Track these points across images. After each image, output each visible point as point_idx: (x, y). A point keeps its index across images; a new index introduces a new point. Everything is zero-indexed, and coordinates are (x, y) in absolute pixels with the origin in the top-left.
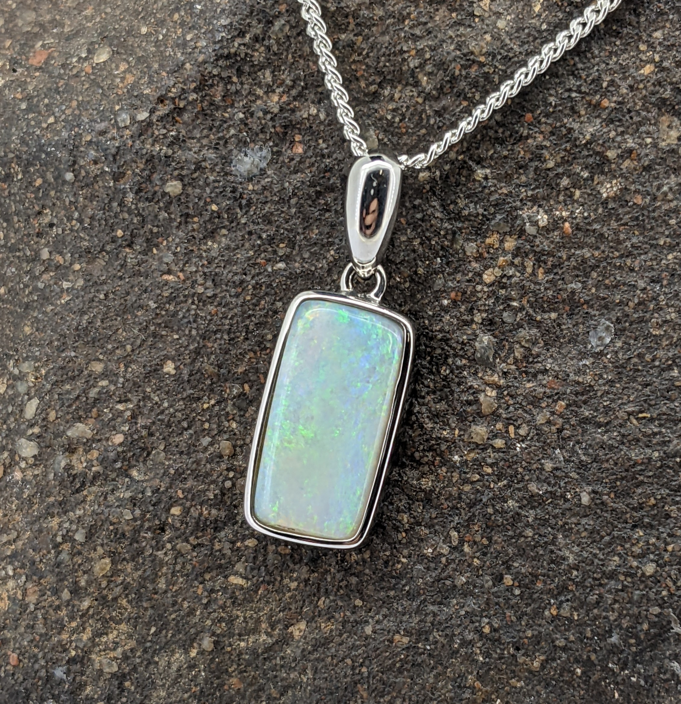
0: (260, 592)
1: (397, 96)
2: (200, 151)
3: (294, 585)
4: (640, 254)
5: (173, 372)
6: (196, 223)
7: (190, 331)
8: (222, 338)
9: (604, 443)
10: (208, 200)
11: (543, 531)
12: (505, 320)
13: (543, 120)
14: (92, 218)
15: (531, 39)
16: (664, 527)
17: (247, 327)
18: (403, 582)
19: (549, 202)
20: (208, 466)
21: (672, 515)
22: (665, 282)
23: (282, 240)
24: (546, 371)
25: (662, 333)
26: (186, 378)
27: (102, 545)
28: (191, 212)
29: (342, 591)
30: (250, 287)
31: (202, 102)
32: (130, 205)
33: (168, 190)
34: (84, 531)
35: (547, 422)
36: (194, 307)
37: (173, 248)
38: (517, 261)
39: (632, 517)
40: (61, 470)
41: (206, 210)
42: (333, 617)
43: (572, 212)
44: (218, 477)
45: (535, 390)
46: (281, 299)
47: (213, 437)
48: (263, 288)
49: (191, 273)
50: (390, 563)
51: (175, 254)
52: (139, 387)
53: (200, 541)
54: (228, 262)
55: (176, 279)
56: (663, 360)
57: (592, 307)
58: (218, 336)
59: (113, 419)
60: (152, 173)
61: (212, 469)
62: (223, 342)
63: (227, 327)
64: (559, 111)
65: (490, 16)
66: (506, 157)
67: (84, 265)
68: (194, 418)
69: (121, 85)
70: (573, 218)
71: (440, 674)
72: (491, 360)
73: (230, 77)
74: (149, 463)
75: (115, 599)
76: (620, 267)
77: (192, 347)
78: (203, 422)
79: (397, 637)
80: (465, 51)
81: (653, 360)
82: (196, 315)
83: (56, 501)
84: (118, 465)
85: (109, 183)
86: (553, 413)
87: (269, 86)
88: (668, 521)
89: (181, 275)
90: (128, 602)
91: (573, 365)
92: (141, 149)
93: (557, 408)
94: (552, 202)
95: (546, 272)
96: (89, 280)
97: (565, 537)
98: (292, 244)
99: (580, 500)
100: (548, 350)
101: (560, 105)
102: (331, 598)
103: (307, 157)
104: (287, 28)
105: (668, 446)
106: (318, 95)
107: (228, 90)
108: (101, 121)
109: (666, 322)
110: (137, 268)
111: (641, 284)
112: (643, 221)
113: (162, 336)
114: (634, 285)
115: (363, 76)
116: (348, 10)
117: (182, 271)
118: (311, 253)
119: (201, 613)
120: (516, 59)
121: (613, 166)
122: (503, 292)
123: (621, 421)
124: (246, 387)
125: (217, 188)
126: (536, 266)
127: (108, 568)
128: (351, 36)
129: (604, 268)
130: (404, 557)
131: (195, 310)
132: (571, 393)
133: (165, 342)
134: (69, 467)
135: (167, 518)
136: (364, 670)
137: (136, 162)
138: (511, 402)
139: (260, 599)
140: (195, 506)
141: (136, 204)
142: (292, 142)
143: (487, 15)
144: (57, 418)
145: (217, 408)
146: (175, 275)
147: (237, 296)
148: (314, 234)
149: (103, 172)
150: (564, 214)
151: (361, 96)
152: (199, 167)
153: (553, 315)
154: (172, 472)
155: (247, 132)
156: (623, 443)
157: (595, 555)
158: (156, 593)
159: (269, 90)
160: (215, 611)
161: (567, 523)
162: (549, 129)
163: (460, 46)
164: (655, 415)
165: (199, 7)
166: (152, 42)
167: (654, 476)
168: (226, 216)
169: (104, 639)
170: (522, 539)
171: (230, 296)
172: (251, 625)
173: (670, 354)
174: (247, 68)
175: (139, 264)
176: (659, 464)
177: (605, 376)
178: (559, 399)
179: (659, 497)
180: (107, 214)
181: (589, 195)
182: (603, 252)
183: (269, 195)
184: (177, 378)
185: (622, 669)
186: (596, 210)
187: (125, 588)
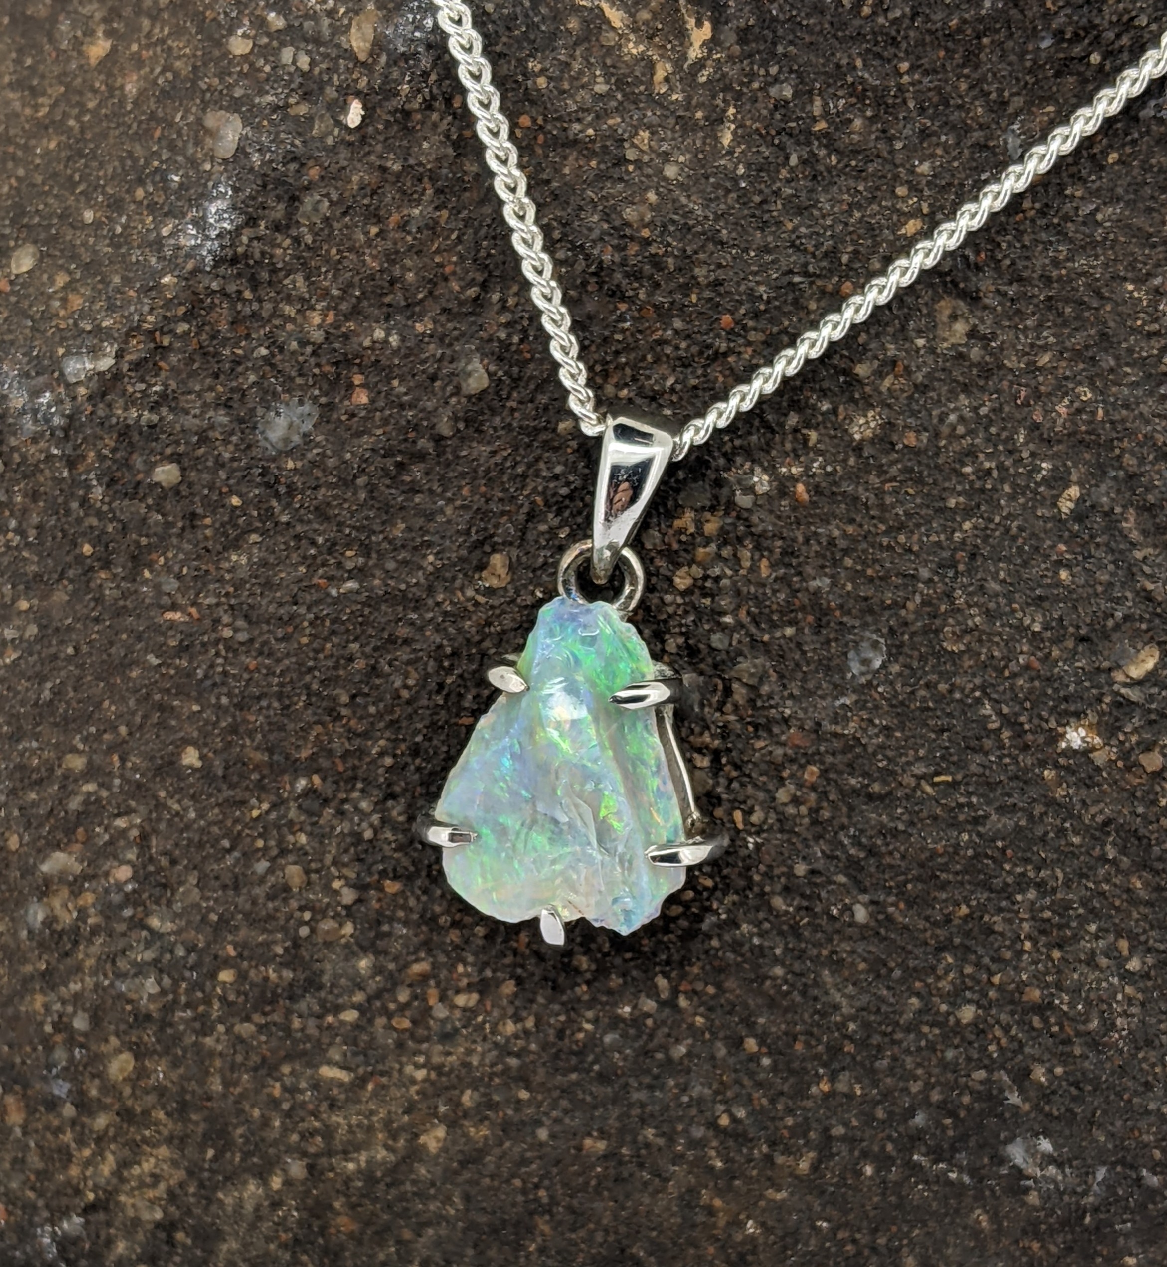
0: (370, 1087)
1: (511, 301)
2: (203, 413)
3: (421, 1074)
4: (918, 526)
5: (198, 764)
6: (207, 527)
7: (218, 698)
8: (269, 707)
9: (883, 826)
10: (225, 490)
11: (797, 967)
12: (714, 645)
13: (751, 324)
14: (40, 527)
15: (721, 192)
16: (984, 947)
17: (307, 687)
18: (591, 1058)
19: (768, 452)
20: (270, 905)
21: (997, 928)
22: (961, 567)
23: (348, 546)
24: (786, 721)
25: (962, 648)
26: (220, 773)
27: (117, 1035)
28: (200, 511)
29: (497, 1080)
30: (306, 624)
31: (197, 334)
32: (99, 504)
33: (156, 479)
34: (86, 1016)
35: (792, 801)
36: (220, 661)
37: (176, 568)
38: (726, 552)
39: (934, 936)
40: (38, 925)
41: (223, 506)
42: (486, 1118)
43: (808, 468)
44: (287, 920)
45: (771, 752)
46: (356, 639)
47: (273, 860)
48: (327, 623)
49: (210, 606)
50: (568, 1032)
51: (179, 577)
52: (147, 790)
53: (269, 1019)
54: (268, 585)
55: (187, 619)
56: (967, 691)
57: (849, 613)
58: (264, 703)
59: (111, 843)
60: (131, 453)
61: (276, 910)
62: (272, 713)
63: (275, 689)
64: (776, 307)
65: (651, 160)
66: (695, 388)
67: (36, 601)
68: (239, 833)
69: (62, 313)
70: (809, 476)
71: (658, 1192)
72: (697, 710)
73: (239, 292)
74: (178, 906)
75: (146, 1113)
76: (889, 548)
77: (224, 724)
78: (254, 839)
79: (588, 1142)
80: (617, 223)
81: (950, 692)
82: (225, 673)
83: (36, 970)
84: (127, 912)
85: (61, 473)
86: (800, 785)
87: (302, 299)
88: (991, 938)
89: (193, 610)
90: (167, 1114)
91: (824, 708)
92: (108, 417)
93: (806, 776)
94: (774, 453)
95: (772, 566)
96: (46, 627)
97: (833, 973)
98: (366, 550)
99: (853, 915)
100: (784, 686)
101: (775, 298)
102: (482, 1089)
103: (376, 410)
104: (326, 204)
105: (984, 825)
106: (385, 309)
107: (239, 312)
108: (38, 374)
109: (967, 631)
110: (121, 603)
111: (925, 573)
112: (920, 472)
113: (173, 708)
114: (913, 576)
115: (454, 273)
116: (421, 170)
117: (194, 604)
118: (397, 561)
119: (282, 1123)
120: (699, 229)
121: (868, 389)
122: (707, 601)
123: (907, 791)
124: (316, 779)
125: (235, 470)
126: (756, 557)
127: (131, 1068)
128: (430, 209)
129: (865, 551)
130: (588, 1021)
131: (223, 665)
132: (827, 752)
133: (178, 718)
134: (50, 921)
135: (214, 988)
136: (542, 1193)
137: (102, 438)
138: (734, 774)
139: (371, 1098)
140: (256, 967)
141: (110, 504)
142: (351, 386)
143: (646, 158)
144: (21, 845)
145: (273, 816)
146: (184, 611)
147: (286, 638)
148: (398, 530)
149: (50, 457)
150: (794, 470)
151: (453, 305)
152: (204, 438)
153: (789, 631)
154: (214, 917)
155: (276, 378)
156: (912, 824)
157: (882, 1000)
158: (209, 1099)
159: (305, 305)
160: (303, 1120)
161: (836, 953)
162: (761, 337)
163: (607, 215)
164: (959, 777)
165: (177, 179)
166: (105, 237)
167: (965, 871)
168: (255, 513)
169: (136, 1170)
170: (768, 983)
171: (276, 640)
172: (360, 1136)
173: (978, 681)
174: (265, 275)
175: (124, 597)
176: (970, 852)
177: (877, 721)
178: (808, 762)
179: (974, 903)
180: (63, 520)
181: (832, 437)
182: (861, 526)
183: (320, 474)
184: (205, 772)
185: (936, 1162)
186: (845, 461)
187: (161, 1095)
